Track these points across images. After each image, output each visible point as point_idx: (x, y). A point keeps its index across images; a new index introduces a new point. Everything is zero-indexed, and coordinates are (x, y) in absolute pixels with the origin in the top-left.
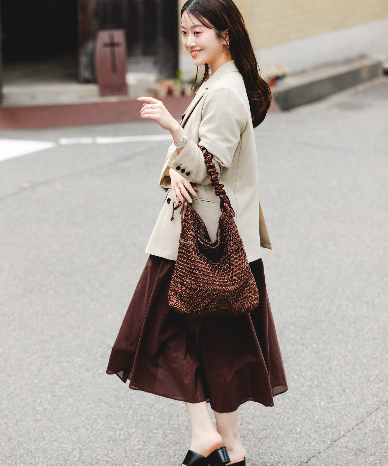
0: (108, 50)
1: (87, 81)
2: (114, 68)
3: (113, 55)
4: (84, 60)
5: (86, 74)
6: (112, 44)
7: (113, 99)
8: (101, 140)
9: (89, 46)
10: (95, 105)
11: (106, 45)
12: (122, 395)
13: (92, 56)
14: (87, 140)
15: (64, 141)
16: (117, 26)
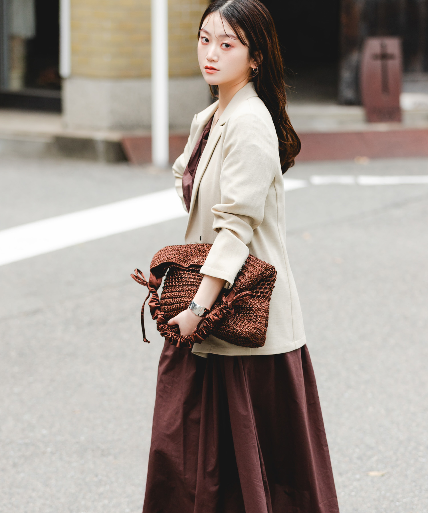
0: (378, 63)
1: (349, 103)
2: (385, 87)
3: (385, 71)
4: (346, 75)
5: (348, 93)
6: (384, 56)
7: (382, 127)
8: (366, 180)
9: (354, 57)
10: (359, 135)
11: (376, 57)
12: (384, 506)
13: (357, 71)
14: (346, 180)
15: (317, 180)
16: (391, 33)
